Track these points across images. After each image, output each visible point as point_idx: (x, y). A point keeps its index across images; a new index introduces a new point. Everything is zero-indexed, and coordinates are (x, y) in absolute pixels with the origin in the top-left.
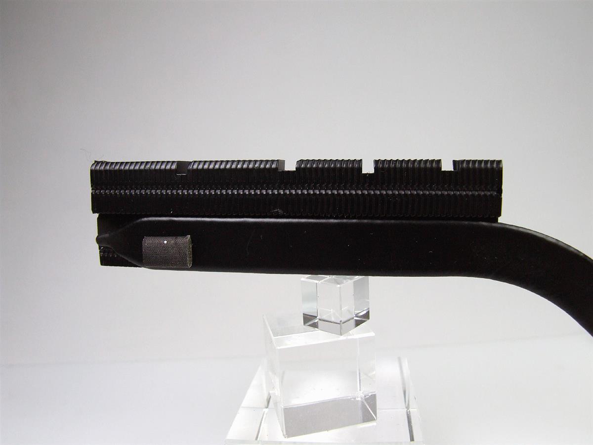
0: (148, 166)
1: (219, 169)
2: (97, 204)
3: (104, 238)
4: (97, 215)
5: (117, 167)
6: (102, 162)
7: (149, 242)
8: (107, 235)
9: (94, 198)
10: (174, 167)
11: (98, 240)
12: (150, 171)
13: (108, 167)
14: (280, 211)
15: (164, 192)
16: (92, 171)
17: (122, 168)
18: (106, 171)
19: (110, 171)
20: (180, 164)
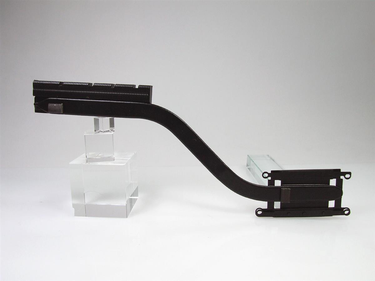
0: (51, 83)
1: (67, 84)
2: (35, 93)
3: (36, 104)
4: (34, 97)
5: (41, 82)
6: (37, 81)
7: (50, 105)
8: (37, 103)
9: (34, 91)
10: (59, 83)
11: (35, 104)
12: (52, 84)
13: (39, 82)
14: (88, 98)
15: (55, 90)
16: (33, 83)
17: (43, 82)
18: (38, 83)
19: (39, 83)
20: (60, 82)
